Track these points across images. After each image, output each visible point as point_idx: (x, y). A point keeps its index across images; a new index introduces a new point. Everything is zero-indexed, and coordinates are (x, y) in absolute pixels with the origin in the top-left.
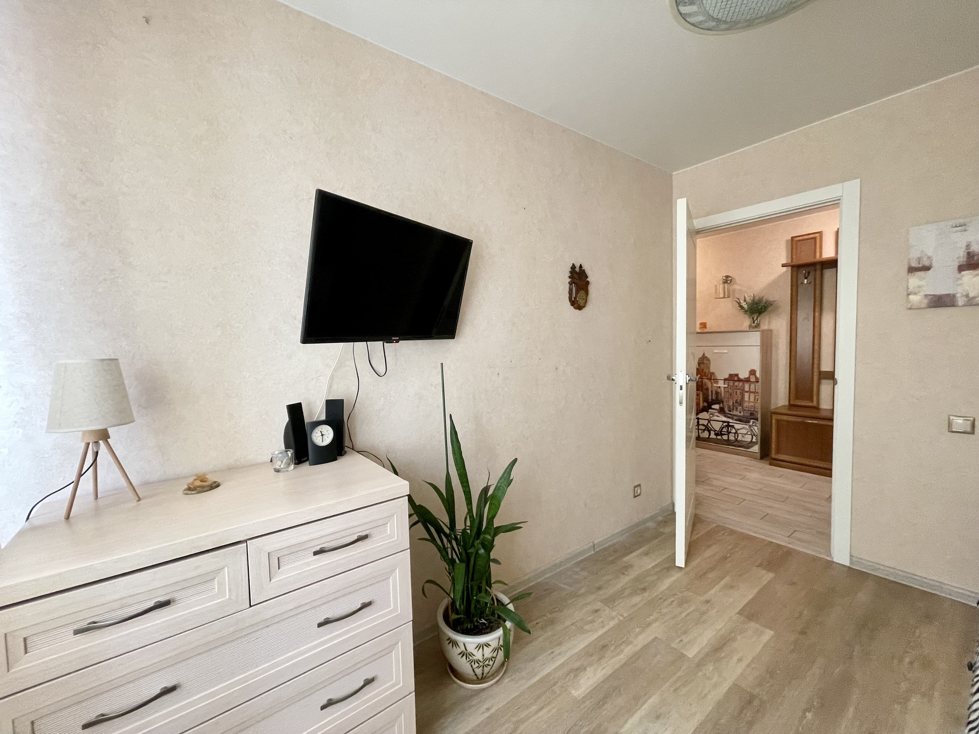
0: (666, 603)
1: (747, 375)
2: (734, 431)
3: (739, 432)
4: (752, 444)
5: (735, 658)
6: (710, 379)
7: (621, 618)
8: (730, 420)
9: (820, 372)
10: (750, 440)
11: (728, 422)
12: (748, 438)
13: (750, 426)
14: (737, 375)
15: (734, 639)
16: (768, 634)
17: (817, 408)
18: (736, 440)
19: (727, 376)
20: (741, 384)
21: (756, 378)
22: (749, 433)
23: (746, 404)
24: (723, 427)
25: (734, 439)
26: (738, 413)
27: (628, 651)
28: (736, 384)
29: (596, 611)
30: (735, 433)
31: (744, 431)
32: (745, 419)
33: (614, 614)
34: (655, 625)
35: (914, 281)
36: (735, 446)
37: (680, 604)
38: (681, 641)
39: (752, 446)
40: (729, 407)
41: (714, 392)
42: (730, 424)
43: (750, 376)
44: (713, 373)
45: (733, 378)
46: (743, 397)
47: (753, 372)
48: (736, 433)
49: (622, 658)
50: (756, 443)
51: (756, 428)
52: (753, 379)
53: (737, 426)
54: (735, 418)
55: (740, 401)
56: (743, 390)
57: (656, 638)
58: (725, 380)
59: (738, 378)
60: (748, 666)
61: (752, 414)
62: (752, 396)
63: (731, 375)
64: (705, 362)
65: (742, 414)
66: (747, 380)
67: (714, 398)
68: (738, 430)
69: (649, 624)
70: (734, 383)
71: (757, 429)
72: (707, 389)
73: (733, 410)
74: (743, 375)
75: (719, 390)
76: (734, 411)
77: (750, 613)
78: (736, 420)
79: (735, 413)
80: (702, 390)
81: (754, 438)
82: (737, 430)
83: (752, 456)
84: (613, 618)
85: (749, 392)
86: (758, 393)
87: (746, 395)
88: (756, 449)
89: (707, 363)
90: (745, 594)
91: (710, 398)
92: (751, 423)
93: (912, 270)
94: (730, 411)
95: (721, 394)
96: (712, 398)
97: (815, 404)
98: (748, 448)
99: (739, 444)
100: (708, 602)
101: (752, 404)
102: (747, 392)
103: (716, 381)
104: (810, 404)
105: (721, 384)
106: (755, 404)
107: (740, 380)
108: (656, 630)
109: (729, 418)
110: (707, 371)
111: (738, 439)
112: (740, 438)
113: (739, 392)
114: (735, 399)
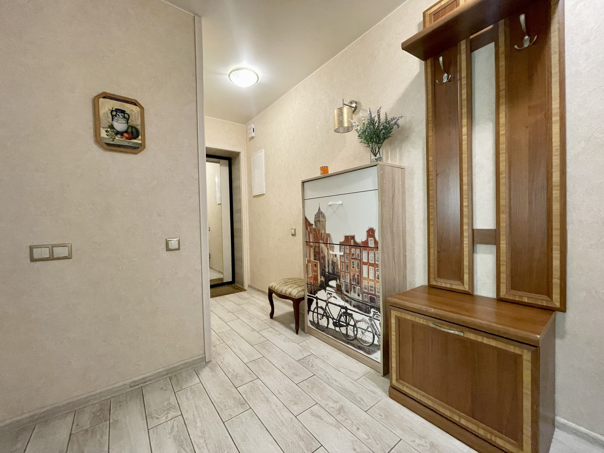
1: (364, 239)
2: (352, 322)
3: (358, 325)
6: (326, 244)
8: (349, 306)
9: (473, 232)
10: (371, 341)
11: (346, 308)
12: (369, 337)
13: (371, 319)
14: (353, 237)
17: (469, 295)
18: (356, 338)
19: (342, 240)
20: (358, 251)
21: (376, 242)
22: (370, 329)
23: (365, 283)
24: (341, 316)
25: (352, 334)
26: (356, 297)
28: (353, 250)
31: (364, 326)
32: (365, 307)
36: (353, 345)
39: (374, 352)
40: (346, 285)
41: (330, 262)
42: (349, 311)
43: (367, 239)
44: (329, 235)
45: (349, 241)
46: (361, 272)
47: (371, 233)
48: (354, 326)
50: (377, 348)
51: (377, 323)
52: (371, 244)
53: (355, 316)
54: (353, 302)
55: (358, 278)
56: (361, 260)
58: (341, 244)
59: (355, 242)
61: (372, 300)
62: (372, 270)
63: (347, 238)
64: (321, 219)
65: (360, 298)
66: (365, 245)
67: (331, 271)
68: (357, 321)
70: (350, 250)
71: (379, 325)
72: (324, 258)
73: (351, 290)
74: (361, 237)
75: (335, 261)
76: (352, 293)
78: (354, 306)
79: (353, 295)
80: (319, 260)
81: (376, 338)
85: (368, 264)
86: (378, 265)
87: (365, 268)
88: (378, 356)
89: (322, 221)
91: (327, 271)
92: (371, 315)
94: (347, 292)
95: (337, 266)
96: (328, 270)
97: (466, 288)
98: (369, 353)
99: (359, 345)
101: (372, 283)
102: (365, 264)
103: (331, 245)
104: (460, 288)
105: (337, 251)
106: (375, 284)
107: (356, 245)
109: (347, 301)
110: (323, 232)
112: (359, 335)
113: (356, 262)
114: (352, 275)
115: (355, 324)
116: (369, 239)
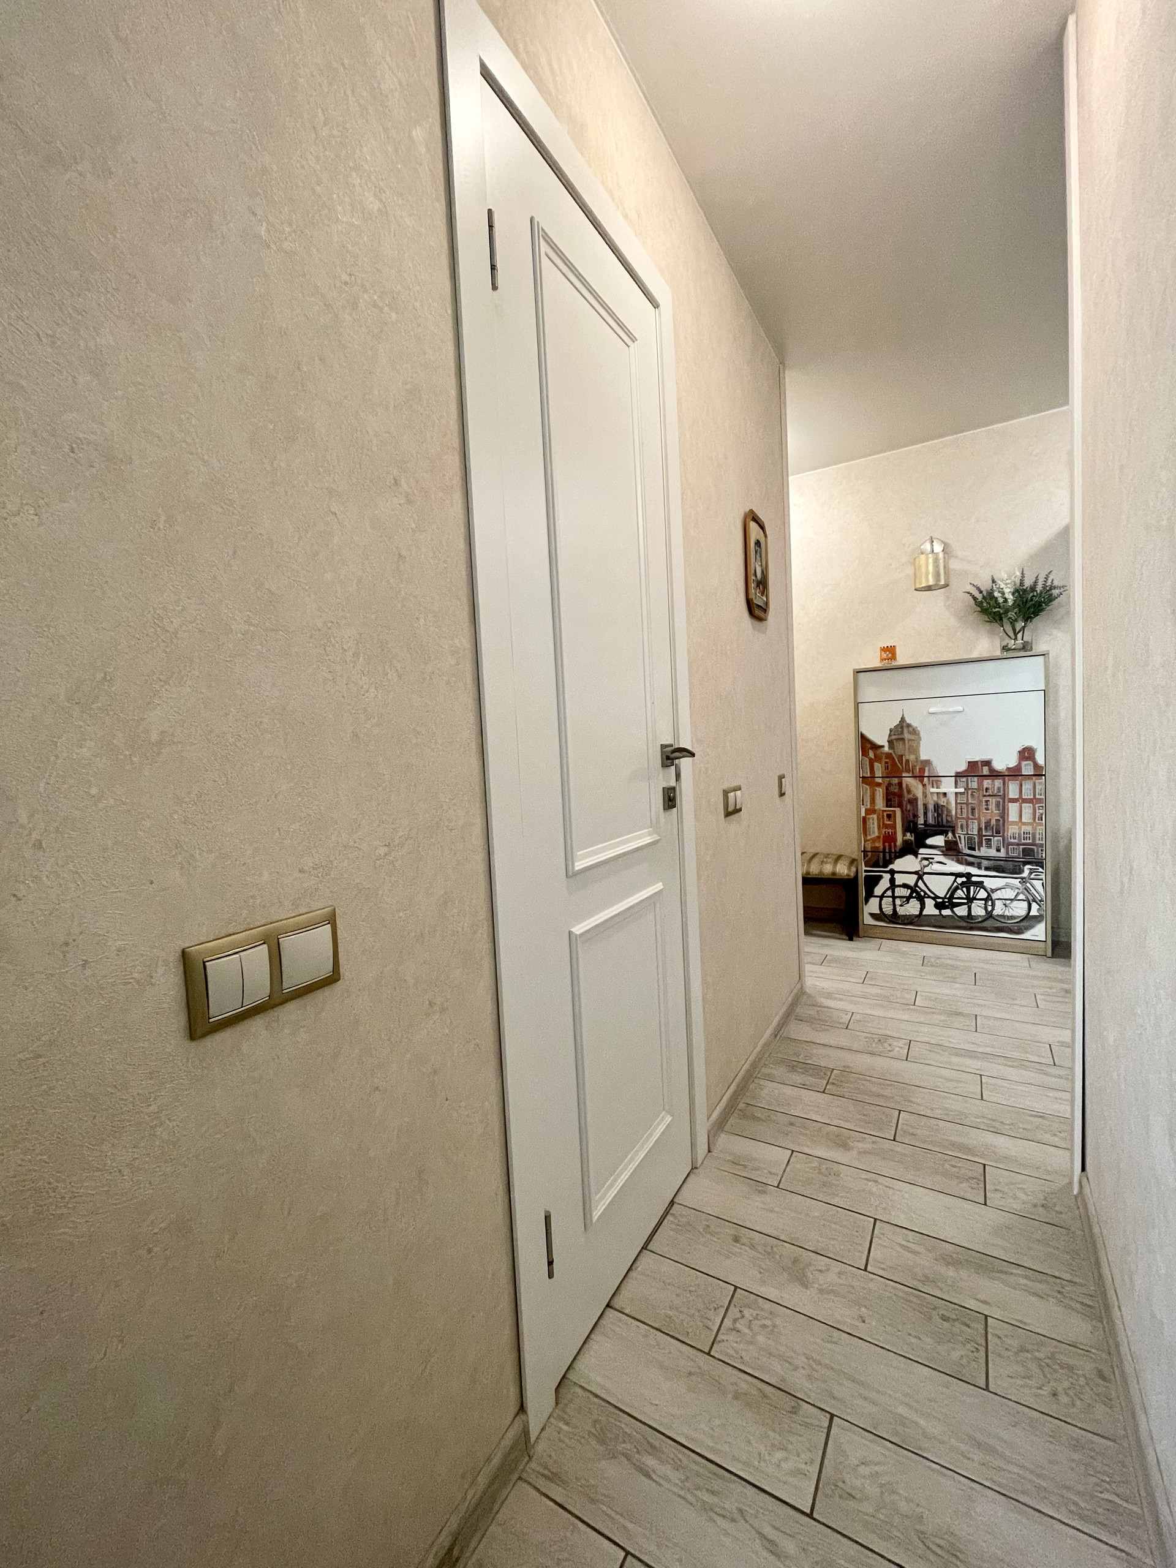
1: (1013, 763)
2: (982, 894)
3: (994, 896)
4: (1029, 921)
6: (920, 778)
8: (975, 871)
10: (1023, 913)
11: (969, 875)
12: (1019, 909)
13: (1024, 881)
18: (989, 915)
19: (963, 767)
20: (998, 783)
21: (1036, 766)
22: (1021, 897)
23: (1012, 830)
24: (957, 888)
25: (983, 913)
26: (992, 853)
28: (987, 783)
30: (986, 900)
31: (1010, 894)
32: (1007, 865)
36: (987, 930)
39: (1031, 927)
40: (970, 839)
41: (931, 807)
42: (974, 879)
43: (1019, 764)
44: (928, 763)
45: (977, 770)
46: (1004, 815)
47: (1027, 754)
48: (988, 898)
50: (1037, 920)
51: (1038, 884)
52: (1027, 769)
53: (989, 883)
54: (985, 863)
55: (997, 825)
56: (1004, 796)
58: (958, 776)
59: (991, 770)
61: (1027, 852)
62: (1027, 809)
63: (972, 765)
64: (906, 736)
65: (1002, 854)
66: (1014, 773)
67: (931, 821)
68: (993, 891)
70: (980, 784)
71: (1041, 887)
72: (913, 801)
73: (980, 845)
74: (1004, 761)
75: (942, 801)
76: (983, 849)
78: (987, 869)
79: (984, 852)
80: (900, 806)
81: (1038, 907)
82: (990, 893)
83: (1029, 950)
86: (1041, 800)
87: (1013, 808)
88: (1040, 932)
89: (909, 740)
91: (921, 821)
92: (1025, 874)
94: (970, 848)
95: (949, 811)
96: (925, 821)
98: (1020, 932)
99: (999, 925)
101: (1029, 829)
102: (1015, 801)
103: (936, 779)
105: (948, 787)
106: (1034, 829)
107: (994, 775)
109: (971, 864)
110: (912, 758)
111: (995, 912)
112: (999, 910)
113: (993, 801)
114: (983, 820)
115: (989, 895)
116: (1024, 763)
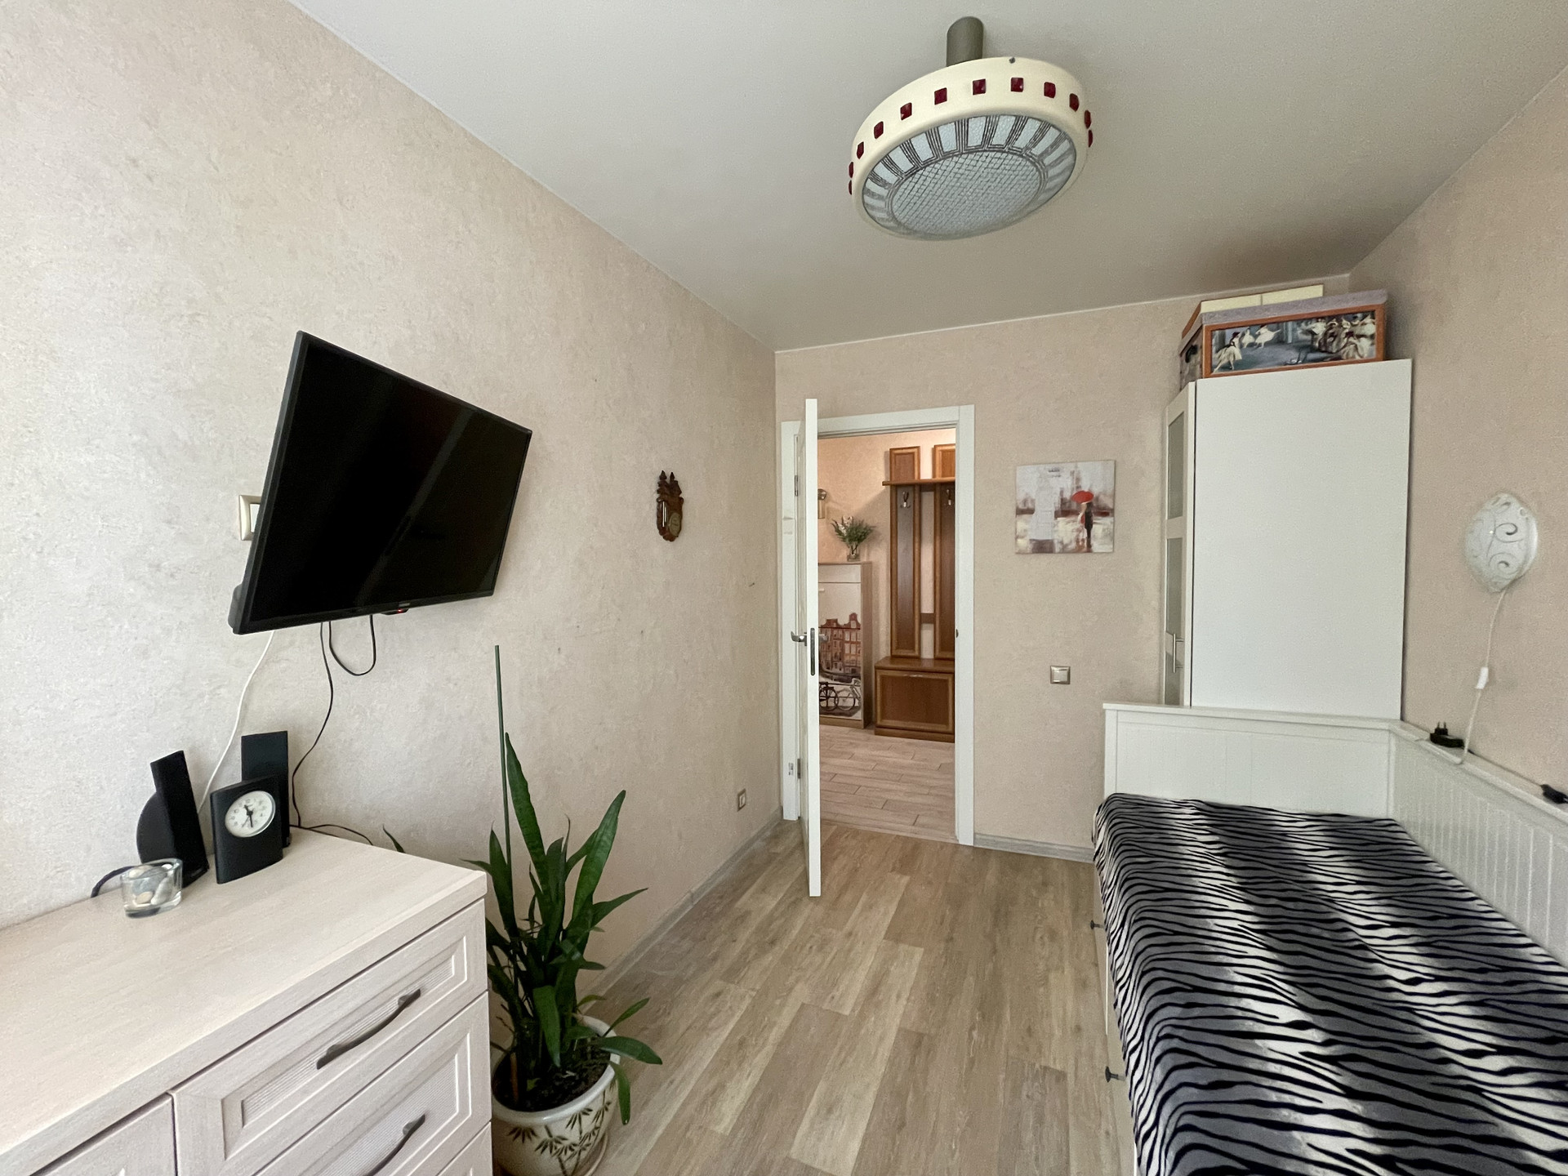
0: (805, 951)
1: (847, 622)
2: (833, 694)
3: (839, 695)
4: (854, 709)
5: (894, 997)
7: (754, 994)
8: (829, 681)
9: (921, 615)
10: (852, 705)
11: (827, 684)
12: (850, 703)
13: (852, 687)
14: (836, 621)
15: (887, 973)
16: (919, 953)
17: (918, 658)
18: (837, 706)
19: (824, 623)
20: (840, 632)
21: (858, 624)
22: (851, 696)
23: (847, 658)
25: (833, 705)
26: (837, 671)
27: (774, 1035)
28: (835, 632)
29: (718, 995)
30: (835, 698)
31: (845, 694)
32: (845, 678)
33: (742, 990)
34: (798, 987)
35: (1022, 524)
36: (834, 714)
37: (821, 949)
38: (833, 998)
39: (854, 713)
40: (828, 664)
42: (829, 686)
43: (850, 623)
46: (843, 650)
47: (853, 617)
49: (769, 1048)
50: (858, 708)
51: (858, 688)
52: (854, 626)
53: (837, 688)
54: (834, 677)
55: (840, 655)
56: (843, 640)
57: (803, 1004)
59: (837, 624)
60: (908, 1000)
61: (854, 671)
62: (853, 646)
63: (829, 621)
65: (842, 672)
66: (847, 627)
68: (839, 692)
69: (791, 989)
70: (832, 632)
71: (859, 691)
73: (832, 667)
74: (843, 621)
76: (834, 668)
77: (896, 934)
78: (835, 680)
79: (834, 670)
81: (857, 701)
82: (837, 693)
83: (854, 726)
84: (743, 998)
85: (851, 642)
86: (859, 643)
87: (847, 646)
88: (859, 715)
90: (885, 914)
92: (853, 683)
93: (1020, 512)
94: (828, 668)
97: (917, 653)
98: (850, 716)
99: (840, 712)
100: (850, 934)
101: (853, 658)
102: (847, 642)
104: (910, 654)
106: (856, 658)
107: (839, 627)
108: (801, 994)
109: (828, 677)
111: (839, 705)
112: (841, 703)
113: (838, 642)
114: (834, 653)
115: (836, 695)
